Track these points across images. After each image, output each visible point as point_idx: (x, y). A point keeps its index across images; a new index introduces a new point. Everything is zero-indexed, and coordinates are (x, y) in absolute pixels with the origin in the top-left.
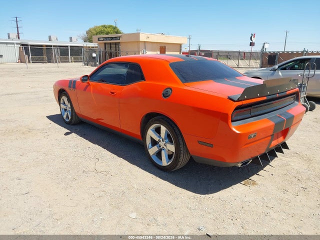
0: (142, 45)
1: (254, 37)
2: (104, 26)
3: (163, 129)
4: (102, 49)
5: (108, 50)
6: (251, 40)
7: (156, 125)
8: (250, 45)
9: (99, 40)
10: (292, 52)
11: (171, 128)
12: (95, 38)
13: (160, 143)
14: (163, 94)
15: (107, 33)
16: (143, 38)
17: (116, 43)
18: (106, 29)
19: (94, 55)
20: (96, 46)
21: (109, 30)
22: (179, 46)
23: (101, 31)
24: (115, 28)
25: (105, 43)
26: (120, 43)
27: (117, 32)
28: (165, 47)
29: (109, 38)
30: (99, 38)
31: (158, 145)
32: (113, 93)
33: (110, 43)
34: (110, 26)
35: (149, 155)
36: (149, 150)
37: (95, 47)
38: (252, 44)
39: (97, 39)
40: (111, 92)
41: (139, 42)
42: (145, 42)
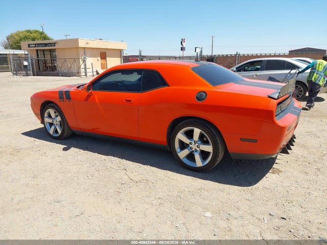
0: (81, 52)
1: (184, 42)
2: (28, 31)
3: (197, 132)
4: (35, 57)
5: (41, 57)
6: (182, 45)
7: (187, 128)
8: (181, 50)
9: (29, 47)
10: (227, 55)
11: (207, 129)
12: (24, 44)
13: (191, 146)
14: (197, 98)
15: (34, 39)
16: (82, 44)
17: (50, 50)
18: (31, 35)
19: (26, 63)
20: (26, 53)
21: (35, 35)
22: (119, 52)
23: (26, 36)
24: (42, 33)
25: (37, 50)
26: (55, 49)
27: (45, 38)
28: (105, 53)
29: (41, 44)
30: (29, 45)
31: (189, 148)
32: (130, 101)
33: (43, 50)
34: (36, 31)
35: (180, 158)
36: (178, 154)
37: (25, 55)
38: (182, 49)
39: (27, 46)
40: (126, 100)
41: (78, 48)
42: (84, 48)
